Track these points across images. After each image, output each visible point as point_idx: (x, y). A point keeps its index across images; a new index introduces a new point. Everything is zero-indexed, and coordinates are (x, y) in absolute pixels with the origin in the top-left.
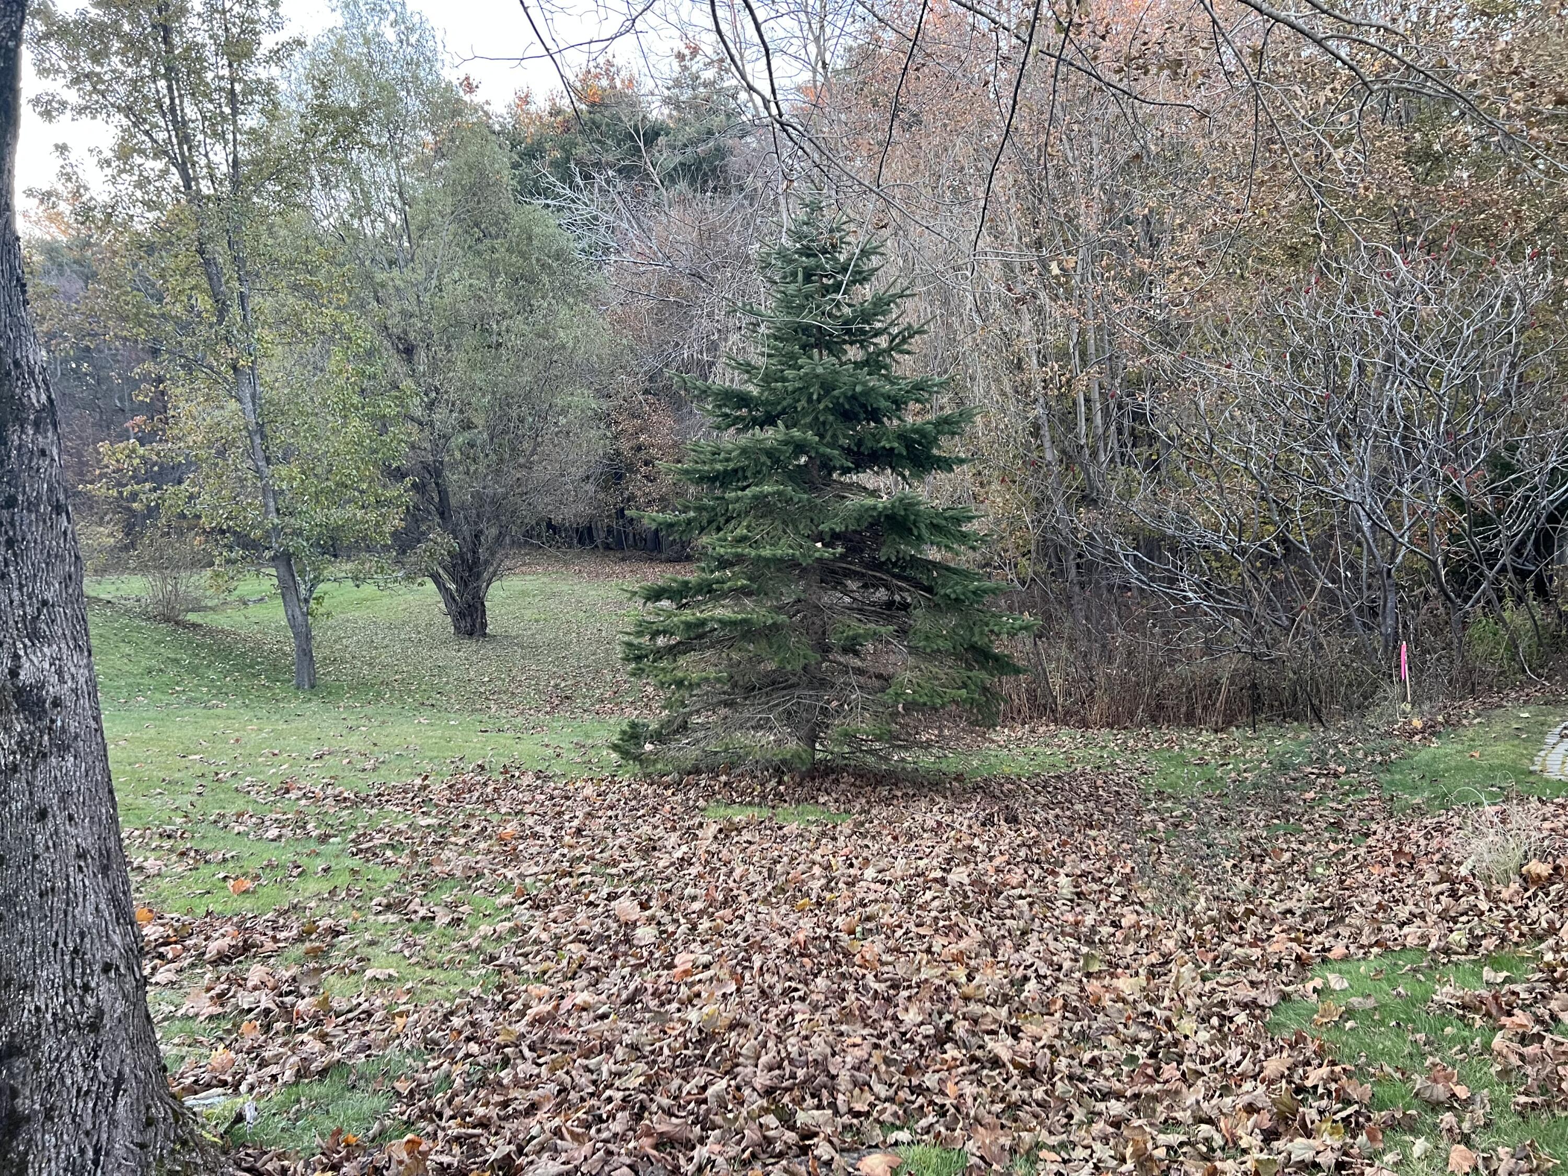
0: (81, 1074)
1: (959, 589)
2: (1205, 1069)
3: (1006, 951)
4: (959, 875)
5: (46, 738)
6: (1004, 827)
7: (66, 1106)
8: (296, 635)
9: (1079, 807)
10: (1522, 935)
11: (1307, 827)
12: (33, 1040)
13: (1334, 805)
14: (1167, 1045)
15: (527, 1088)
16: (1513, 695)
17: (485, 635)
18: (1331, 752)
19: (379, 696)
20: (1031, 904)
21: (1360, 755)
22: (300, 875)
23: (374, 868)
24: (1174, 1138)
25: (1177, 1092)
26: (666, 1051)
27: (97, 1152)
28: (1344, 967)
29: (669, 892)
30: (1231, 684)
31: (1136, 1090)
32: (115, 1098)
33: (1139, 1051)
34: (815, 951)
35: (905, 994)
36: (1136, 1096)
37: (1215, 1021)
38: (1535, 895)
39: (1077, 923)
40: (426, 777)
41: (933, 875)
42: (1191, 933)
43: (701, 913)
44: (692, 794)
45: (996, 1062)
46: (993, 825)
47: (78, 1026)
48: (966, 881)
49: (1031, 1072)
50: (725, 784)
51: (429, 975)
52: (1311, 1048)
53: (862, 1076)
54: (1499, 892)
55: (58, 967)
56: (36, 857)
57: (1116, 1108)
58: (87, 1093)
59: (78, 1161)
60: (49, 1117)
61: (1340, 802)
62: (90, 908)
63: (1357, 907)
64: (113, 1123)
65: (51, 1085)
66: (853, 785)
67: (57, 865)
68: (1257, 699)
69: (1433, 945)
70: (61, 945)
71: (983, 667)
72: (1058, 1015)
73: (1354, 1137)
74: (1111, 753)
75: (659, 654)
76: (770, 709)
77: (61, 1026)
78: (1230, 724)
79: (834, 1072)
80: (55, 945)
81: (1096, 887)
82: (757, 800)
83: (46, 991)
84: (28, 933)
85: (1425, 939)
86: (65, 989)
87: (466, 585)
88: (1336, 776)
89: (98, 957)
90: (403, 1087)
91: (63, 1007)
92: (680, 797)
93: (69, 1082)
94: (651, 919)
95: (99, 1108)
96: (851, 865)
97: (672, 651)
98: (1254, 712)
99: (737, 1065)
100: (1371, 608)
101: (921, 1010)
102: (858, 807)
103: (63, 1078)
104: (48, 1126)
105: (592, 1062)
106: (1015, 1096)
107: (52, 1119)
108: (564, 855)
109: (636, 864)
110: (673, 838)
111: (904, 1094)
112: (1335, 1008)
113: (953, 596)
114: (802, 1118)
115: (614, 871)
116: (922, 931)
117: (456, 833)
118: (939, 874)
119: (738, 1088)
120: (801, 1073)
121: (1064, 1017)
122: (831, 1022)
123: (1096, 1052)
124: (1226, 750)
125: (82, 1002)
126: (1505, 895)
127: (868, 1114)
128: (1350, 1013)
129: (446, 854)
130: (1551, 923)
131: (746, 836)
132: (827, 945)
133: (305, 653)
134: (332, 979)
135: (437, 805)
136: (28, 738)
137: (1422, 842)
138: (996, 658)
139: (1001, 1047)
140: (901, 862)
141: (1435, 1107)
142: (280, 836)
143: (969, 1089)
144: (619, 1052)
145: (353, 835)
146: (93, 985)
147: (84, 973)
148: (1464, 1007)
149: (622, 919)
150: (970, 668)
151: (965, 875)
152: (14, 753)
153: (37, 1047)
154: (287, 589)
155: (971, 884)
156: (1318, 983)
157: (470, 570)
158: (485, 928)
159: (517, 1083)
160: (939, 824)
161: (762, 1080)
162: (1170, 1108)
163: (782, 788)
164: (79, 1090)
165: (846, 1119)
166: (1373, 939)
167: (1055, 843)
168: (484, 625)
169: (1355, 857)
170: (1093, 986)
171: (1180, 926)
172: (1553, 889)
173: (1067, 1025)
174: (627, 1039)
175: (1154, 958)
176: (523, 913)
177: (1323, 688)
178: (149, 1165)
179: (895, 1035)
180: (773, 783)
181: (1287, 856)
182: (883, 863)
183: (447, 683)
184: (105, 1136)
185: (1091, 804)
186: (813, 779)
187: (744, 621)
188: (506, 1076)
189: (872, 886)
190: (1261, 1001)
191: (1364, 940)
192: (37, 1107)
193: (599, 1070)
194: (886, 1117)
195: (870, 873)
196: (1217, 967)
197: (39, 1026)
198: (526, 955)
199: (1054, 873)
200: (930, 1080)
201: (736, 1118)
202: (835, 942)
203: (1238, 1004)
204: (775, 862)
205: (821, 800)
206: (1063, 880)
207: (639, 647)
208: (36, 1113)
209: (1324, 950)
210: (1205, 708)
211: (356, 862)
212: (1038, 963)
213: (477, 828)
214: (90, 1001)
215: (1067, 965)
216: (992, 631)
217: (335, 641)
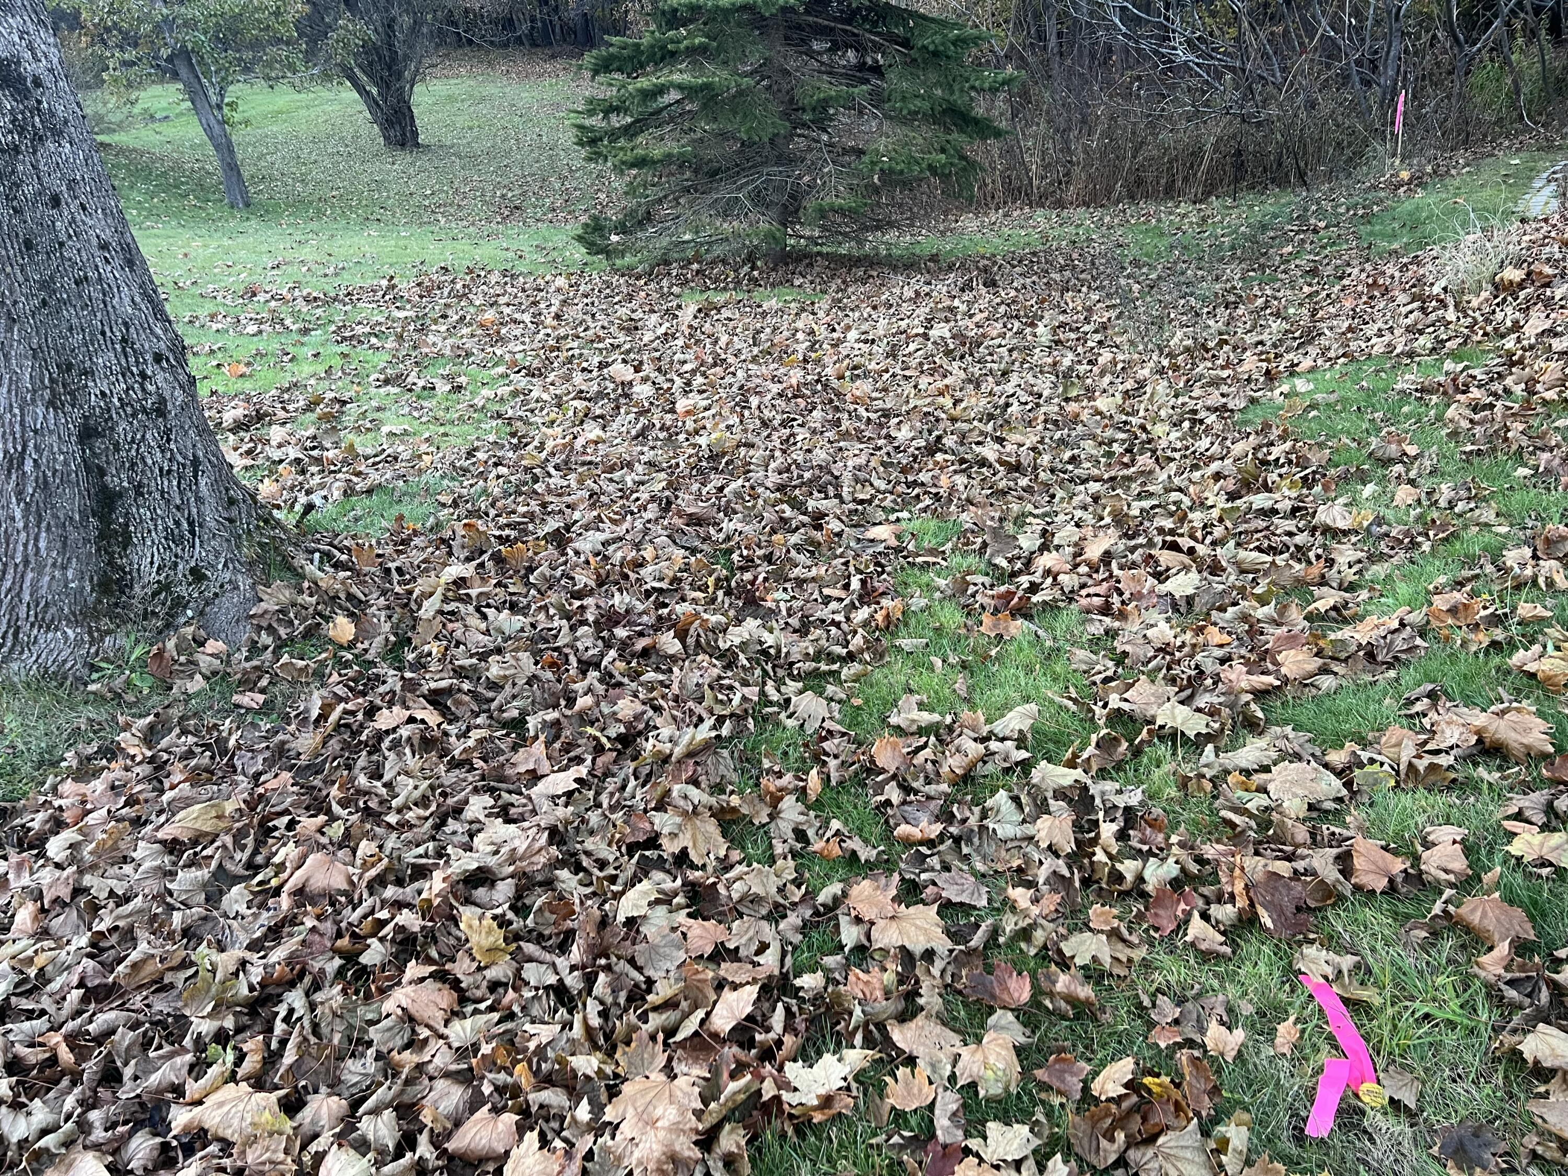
0: (159, 455)
1: (938, 39)
2: (1177, 455)
3: (989, 384)
4: (940, 331)
5: (37, 119)
6: (983, 290)
7: (153, 484)
8: (217, 147)
9: (1056, 276)
10: (1486, 334)
11: (1283, 276)
12: (106, 421)
13: (1312, 257)
14: (1143, 443)
15: (560, 495)
16: (1507, 143)
17: (417, 145)
18: (1314, 208)
19: (320, 213)
20: (1010, 351)
21: (1342, 210)
22: (291, 360)
23: (362, 352)
24: (1146, 504)
25: (1151, 472)
26: (682, 464)
27: (191, 523)
28: (1310, 376)
29: (659, 359)
30: (1215, 152)
31: (1113, 473)
32: (196, 477)
33: (1116, 447)
34: (808, 393)
35: (896, 420)
36: (1112, 479)
37: (1186, 425)
38: (1504, 300)
39: (1055, 364)
40: (392, 278)
41: (915, 331)
42: (1165, 363)
43: (693, 372)
44: (665, 283)
45: (983, 463)
46: (972, 289)
47: (144, 410)
48: (948, 335)
49: (1016, 468)
50: (698, 272)
51: (442, 430)
52: (1275, 433)
53: (862, 475)
54: (1469, 302)
55: (112, 355)
56: (61, 244)
57: (1094, 487)
58: (169, 472)
59: (176, 531)
60: (139, 494)
61: (1317, 254)
62: (127, 300)
63: (1327, 332)
64: (199, 499)
65: (133, 465)
66: (828, 267)
67: (83, 254)
68: (1240, 167)
69: (1398, 350)
70: (109, 334)
71: (962, 131)
72: (1040, 427)
73: (1310, 488)
74: (1087, 230)
75: (614, 135)
76: (739, 189)
77: (129, 410)
78: (1209, 194)
79: (836, 473)
80: (103, 333)
81: (1073, 336)
82: (731, 286)
83: (106, 377)
84: (74, 321)
85: (1391, 346)
86: (124, 376)
87: (388, 87)
88: (1315, 231)
89: (147, 346)
90: (447, 499)
91: (126, 392)
92: (652, 286)
93: (150, 462)
94: (645, 380)
95: (183, 486)
96: (834, 330)
97: (629, 131)
98: (1237, 180)
99: (749, 471)
100: (1372, 62)
101: (912, 428)
102: (834, 287)
103: (143, 458)
104: (140, 501)
105: (616, 475)
106: (1002, 485)
107: (142, 495)
108: (548, 335)
109: (622, 340)
110: (654, 318)
111: (901, 489)
112: (1300, 404)
113: (931, 48)
114: (811, 504)
115: (601, 345)
116: (907, 373)
117: (435, 322)
118: (921, 330)
119: (753, 488)
120: (807, 475)
121: (1046, 429)
122: (830, 442)
123: (1076, 451)
124: (1204, 220)
125: (143, 390)
126: (1475, 303)
127: (870, 502)
128: (1312, 407)
129: (431, 339)
130: (1516, 323)
131: (726, 313)
132: (819, 387)
133: (232, 168)
134: (351, 436)
135: (409, 301)
136: (20, 117)
137: (1397, 274)
138: (976, 121)
139: (990, 452)
140: (883, 323)
141: (1387, 462)
142: (260, 332)
143: (960, 480)
144: (639, 468)
145: (333, 328)
146: (149, 373)
147: (137, 362)
148: (1422, 390)
149: (618, 380)
150: (948, 131)
151: (946, 330)
152: (10, 132)
153: (112, 429)
154: (196, 94)
155: (953, 337)
156: (1285, 388)
157: (390, 69)
158: (486, 392)
159: (549, 491)
160: (917, 293)
161: (773, 479)
162: (1144, 484)
163: (756, 273)
164: (161, 469)
165: (852, 506)
166: (1341, 352)
167: (1033, 302)
168: (415, 134)
169: (1328, 296)
170: (1072, 407)
171: (1155, 358)
172: (1522, 295)
173: (1048, 434)
174: (644, 459)
175: (1130, 385)
176: (520, 381)
177: (1310, 150)
178: (240, 536)
179: (890, 448)
180: (746, 269)
181: (1260, 302)
182: (865, 327)
183: (388, 197)
184: (194, 511)
185: (1068, 274)
186: (787, 264)
187: (707, 86)
188: (539, 487)
189: (856, 346)
190: (1231, 406)
191: (1332, 354)
192: (125, 484)
193: (622, 481)
194: (887, 503)
195: (853, 335)
196: (1189, 385)
197: (109, 410)
198: (532, 411)
199: (1033, 325)
200: (924, 477)
201: (754, 506)
202: (826, 386)
203: (1208, 409)
204: (758, 332)
205: (797, 283)
206: (1040, 330)
207: (591, 129)
208: (127, 489)
209: (1293, 365)
210: (1186, 179)
211: (344, 348)
212: (1020, 392)
213: (456, 318)
214: (151, 388)
215: (1046, 393)
216: (973, 88)
217: (259, 159)
